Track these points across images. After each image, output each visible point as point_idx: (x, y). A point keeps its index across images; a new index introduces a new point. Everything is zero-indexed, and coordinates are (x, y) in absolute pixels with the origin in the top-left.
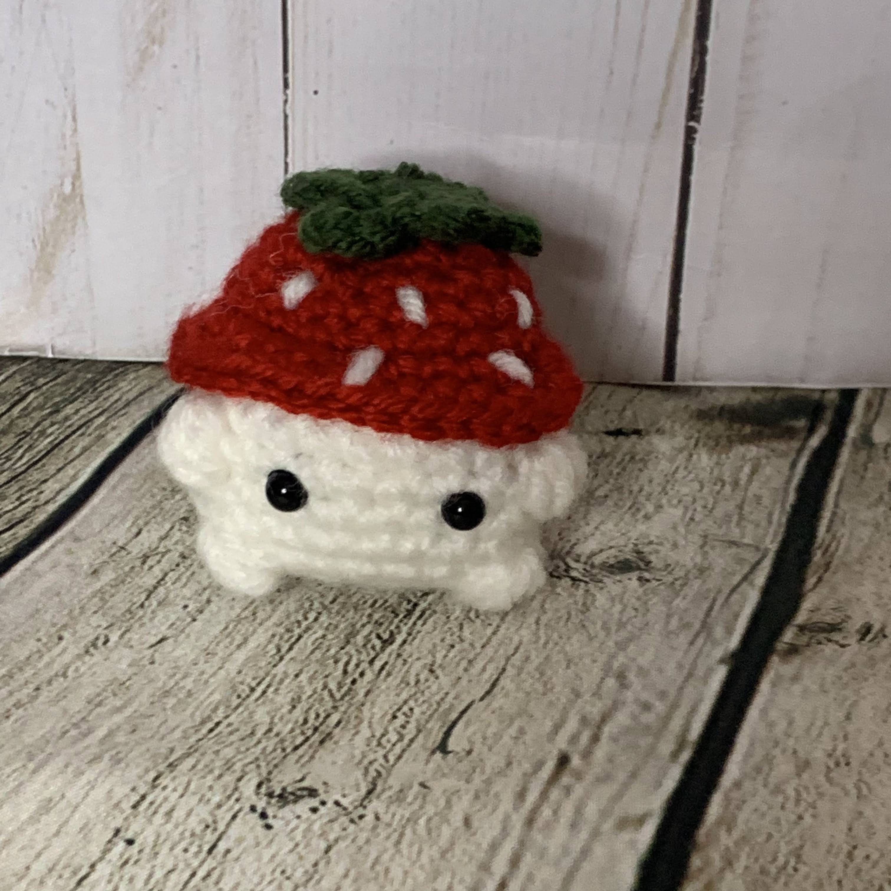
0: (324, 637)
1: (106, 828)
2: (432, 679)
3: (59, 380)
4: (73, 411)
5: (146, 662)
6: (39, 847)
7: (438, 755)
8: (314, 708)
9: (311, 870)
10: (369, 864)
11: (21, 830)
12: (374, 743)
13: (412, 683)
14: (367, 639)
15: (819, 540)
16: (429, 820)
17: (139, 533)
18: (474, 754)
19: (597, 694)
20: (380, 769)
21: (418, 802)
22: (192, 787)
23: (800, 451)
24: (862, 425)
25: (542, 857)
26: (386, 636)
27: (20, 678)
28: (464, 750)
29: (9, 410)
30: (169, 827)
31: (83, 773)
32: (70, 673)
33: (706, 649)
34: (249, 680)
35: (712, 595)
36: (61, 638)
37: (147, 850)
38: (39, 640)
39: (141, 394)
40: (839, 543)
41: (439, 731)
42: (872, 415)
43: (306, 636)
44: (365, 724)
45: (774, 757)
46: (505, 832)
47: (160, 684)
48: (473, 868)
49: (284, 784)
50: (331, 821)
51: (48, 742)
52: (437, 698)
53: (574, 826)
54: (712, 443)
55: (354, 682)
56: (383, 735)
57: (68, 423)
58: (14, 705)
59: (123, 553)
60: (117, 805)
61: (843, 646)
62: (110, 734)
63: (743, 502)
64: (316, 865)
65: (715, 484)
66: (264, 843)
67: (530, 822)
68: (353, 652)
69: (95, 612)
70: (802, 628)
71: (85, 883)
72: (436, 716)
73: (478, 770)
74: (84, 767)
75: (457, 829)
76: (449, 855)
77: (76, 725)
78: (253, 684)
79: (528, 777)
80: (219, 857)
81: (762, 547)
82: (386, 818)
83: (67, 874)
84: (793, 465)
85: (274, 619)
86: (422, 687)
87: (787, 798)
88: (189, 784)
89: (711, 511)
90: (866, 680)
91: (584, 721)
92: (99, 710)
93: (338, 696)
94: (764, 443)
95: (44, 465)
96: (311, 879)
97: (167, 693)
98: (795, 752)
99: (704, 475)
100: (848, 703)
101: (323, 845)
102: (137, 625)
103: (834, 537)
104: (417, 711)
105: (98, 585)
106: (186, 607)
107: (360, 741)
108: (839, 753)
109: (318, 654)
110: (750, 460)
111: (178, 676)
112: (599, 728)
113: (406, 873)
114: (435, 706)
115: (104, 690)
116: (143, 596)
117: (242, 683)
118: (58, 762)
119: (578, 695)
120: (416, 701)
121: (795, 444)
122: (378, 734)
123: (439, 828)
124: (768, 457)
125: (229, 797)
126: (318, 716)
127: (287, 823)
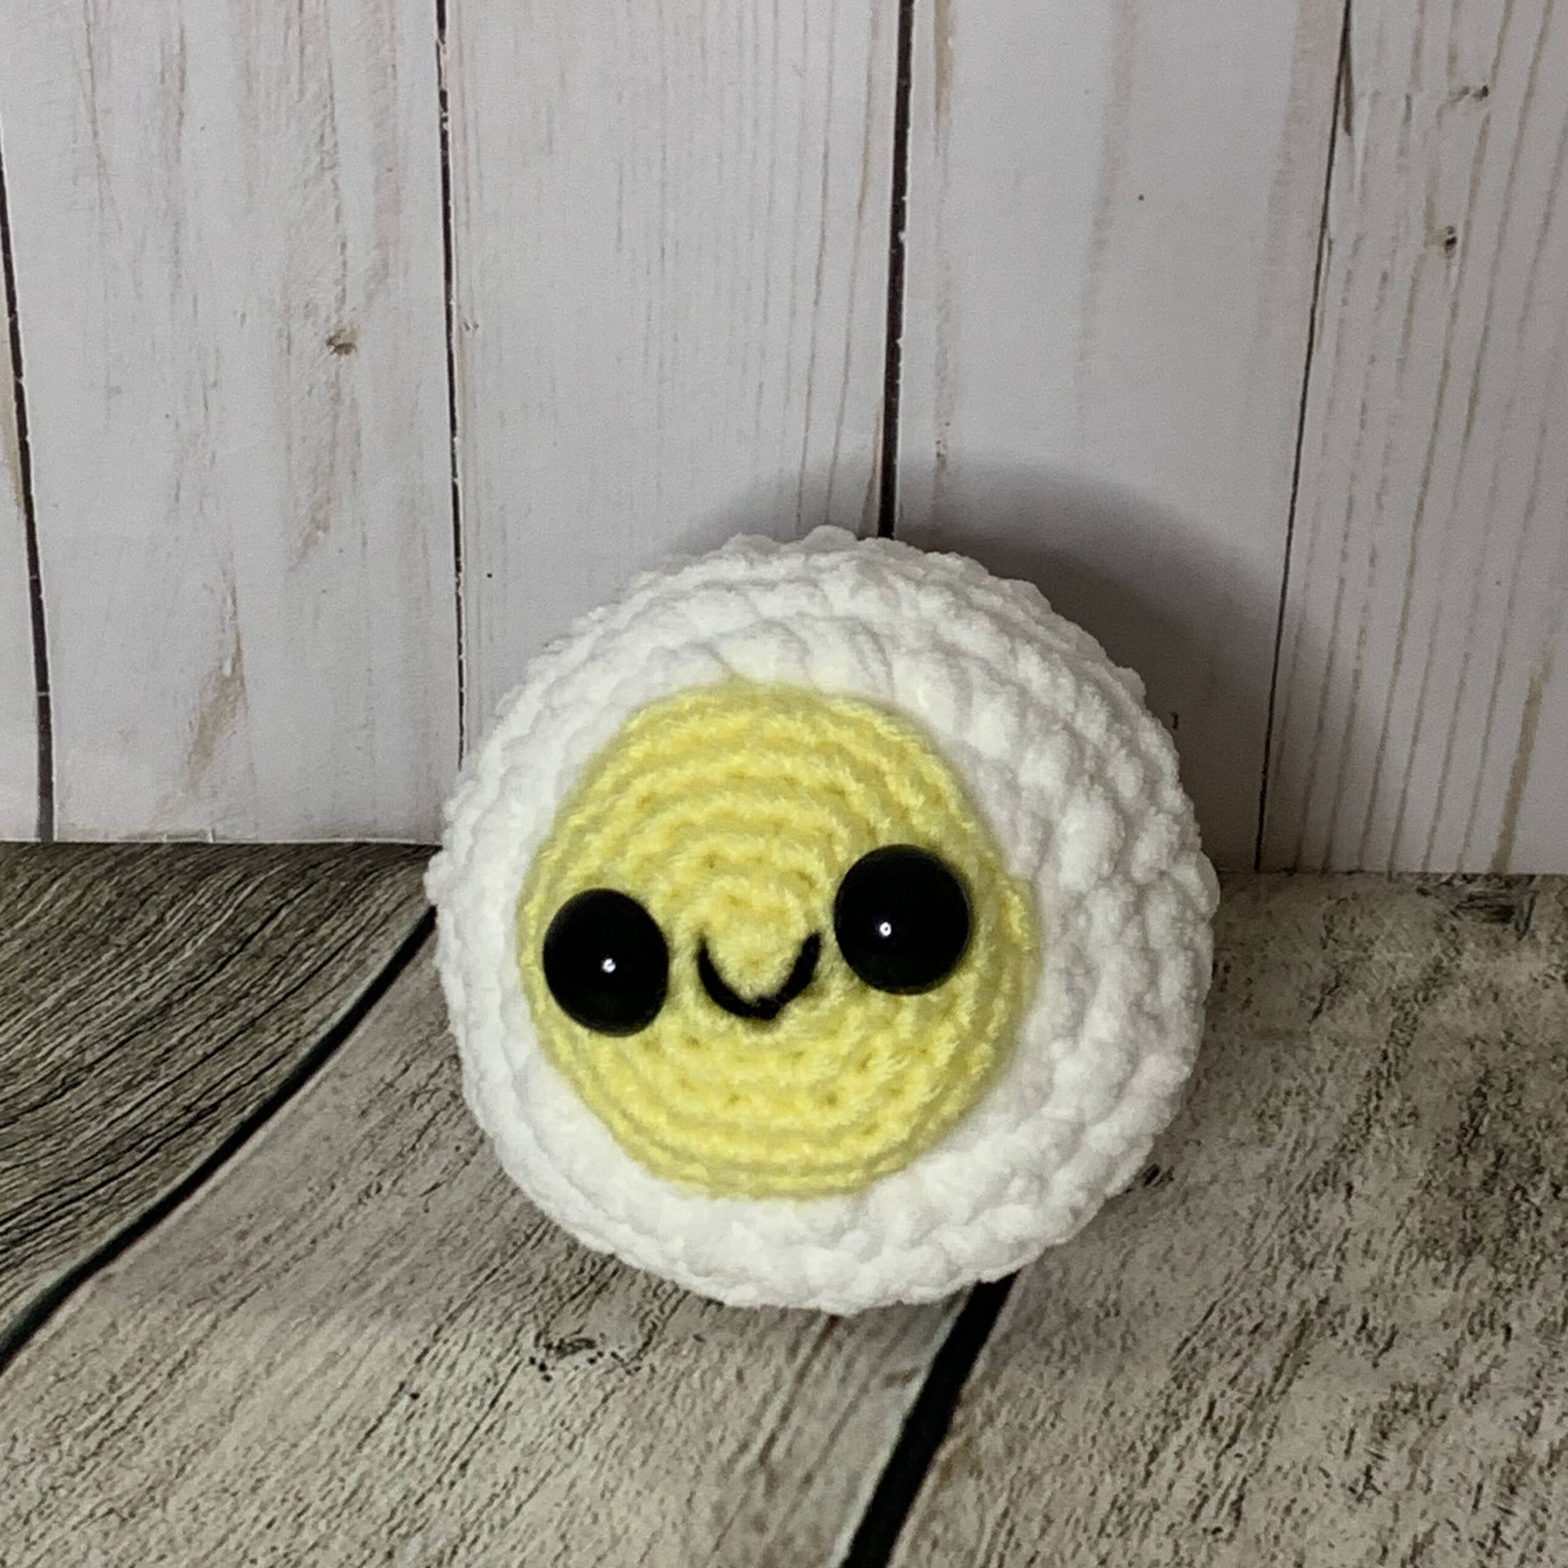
1: (390, 1381)
3: (311, 891)
4: (328, 931)
5: (421, 1210)
6: (328, 1398)
7: (713, 1308)
9: (588, 1420)
10: (644, 1414)
11: (309, 1381)
12: (650, 1294)
16: (704, 1373)
17: (406, 1070)
20: (656, 1321)
21: (693, 1355)
22: (473, 1339)
25: (810, 1412)
27: (297, 1229)
29: (261, 929)
30: (452, 1380)
31: (365, 1327)
32: (346, 1225)
34: (524, 1227)
36: (333, 1187)
37: (431, 1405)
38: (310, 1189)
39: (400, 905)
44: (641, 1276)
45: (1046, 1308)
46: (776, 1387)
47: (435, 1232)
48: (744, 1421)
49: (562, 1336)
50: (608, 1372)
51: (328, 1295)
53: (843, 1380)
56: (659, 1288)
57: (326, 946)
58: (293, 1258)
59: (391, 1090)
60: (402, 1357)
61: (1127, 1191)
62: (390, 1287)
64: (592, 1415)
66: (543, 1394)
67: (801, 1376)
69: (367, 1158)
71: (373, 1434)
73: (752, 1323)
74: (366, 1320)
75: (730, 1384)
76: (721, 1409)
77: (354, 1278)
78: (529, 1232)
79: (800, 1331)
80: (501, 1410)
82: (661, 1371)
83: (356, 1424)
87: (1053, 1351)
88: (469, 1336)
90: (1146, 1226)
92: (376, 1262)
95: (303, 994)
96: (589, 1427)
97: (442, 1241)
98: (1066, 1303)
100: (1125, 1251)
101: (600, 1395)
102: (409, 1171)
105: (367, 1127)
106: (458, 1148)
108: (1109, 1304)
111: (452, 1225)
113: (680, 1425)
115: (381, 1240)
116: (414, 1138)
117: (516, 1230)
118: (340, 1317)
122: (654, 1285)
123: (713, 1381)
125: (509, 1350)
127: (566, 1375)
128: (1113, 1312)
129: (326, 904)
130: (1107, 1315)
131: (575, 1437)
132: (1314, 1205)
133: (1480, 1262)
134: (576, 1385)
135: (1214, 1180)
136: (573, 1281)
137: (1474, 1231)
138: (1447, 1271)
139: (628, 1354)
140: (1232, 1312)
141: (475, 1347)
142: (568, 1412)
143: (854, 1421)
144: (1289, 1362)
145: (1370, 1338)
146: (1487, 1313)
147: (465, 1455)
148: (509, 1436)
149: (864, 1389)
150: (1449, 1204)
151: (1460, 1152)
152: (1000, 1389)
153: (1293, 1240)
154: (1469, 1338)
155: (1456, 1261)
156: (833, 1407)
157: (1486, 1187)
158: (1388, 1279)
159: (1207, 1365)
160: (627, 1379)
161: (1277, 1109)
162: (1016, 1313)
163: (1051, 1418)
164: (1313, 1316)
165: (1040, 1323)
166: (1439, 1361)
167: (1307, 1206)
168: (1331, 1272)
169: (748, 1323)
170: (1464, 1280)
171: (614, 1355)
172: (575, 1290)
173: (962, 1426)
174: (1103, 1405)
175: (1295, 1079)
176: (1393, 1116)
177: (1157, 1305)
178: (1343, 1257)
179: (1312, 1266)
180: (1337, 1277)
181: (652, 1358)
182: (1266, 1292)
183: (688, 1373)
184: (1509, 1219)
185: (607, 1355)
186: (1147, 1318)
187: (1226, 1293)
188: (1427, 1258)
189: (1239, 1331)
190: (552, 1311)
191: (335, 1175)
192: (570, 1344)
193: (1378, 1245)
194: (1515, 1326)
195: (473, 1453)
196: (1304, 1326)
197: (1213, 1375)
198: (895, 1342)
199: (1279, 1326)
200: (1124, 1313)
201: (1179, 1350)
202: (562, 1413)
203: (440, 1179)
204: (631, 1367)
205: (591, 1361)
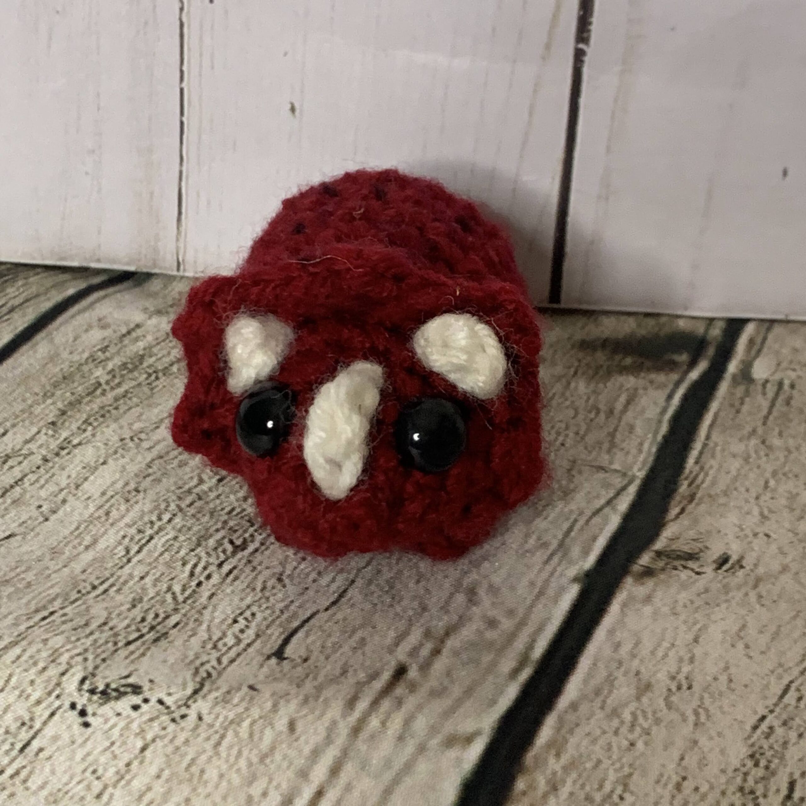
0: (175, 538)
2: (279, 586)
7: (274, 661)
8: (154, 609)
9: (123, 770)
10: (184, 764)
12: (210, 646)
13: (258, 589)
14: (219, 543)
15: (687, 471)
16: (253, 723)
18: (310, 662)
19: (445, 609)
20: (211, 670)
21: (244, 704)
22: (14, 680)
23: (677, 384)
24: (743, 362)
25: (363, 768)
26: (238, 542)
28: (300, 657)
33: (559, 569)
34: (93, 579)
35: (573, 517)
40: (707, 475)
41: (278, 637)
42: (753, 352)
43: (156, 538)
44: (204, 626)
45: (616, 678)
46: (329, 740)
48: (290, 774)
49: (108, 680)
50: (151, 720)
52: (282, 605)
53: (401, 738)
54: (591, 372)
55: (199, 584)
56: (220, 639)
61: (698, 573)
63: (616, 430)
64: (128, 765)
65: (590, 412)
66: (80, 741)
67: (356, 730)
68: (203, 554)
70: (659, 554)
72: (277, 622)
73: (311, 676)
75: (280, 734)
76: (268, 761)
78: (96, 583)
79: (360, 686)
80: (31, 756)
81: (630, 473)
82: (207, 719)
84: (670, 397)
85: (127, 520)
86: (267, 594)
88: (10, 676)
89: (583, 438)
90: (718, 605)
91: (427, 634)
93: (181, 598)
94: (643, 374)
96: (122, 778)
98: (638, 673)
99: (580, 403)
100: (697, 626)
101: (139, 744)
103: (702, 468)
104: (259, 616)
106: (39, 507)
107: (195, 642)
109: (167, 556)
110: (628, 389)
111: (20, 569)
112: (442, 641)
113: (221, 776)
114: (278, 613)
117: (84, 581)
119: (424, 609)
120: (260, 606)
121: (675, 377)
122: (215, 638)
123: (261, 731)
124: (645, 389)
125: (50, 693)
126: (157, 616)
127: (106, 721)
128: (685, 687)
130: (679, 688)
131: (105, 787)
134: (116, 732)
135: (784, 568)
136: (133, 627)
139: (176, 702)
141: (14, 688)
142: (102, 760)
143: (408, 781)
148: (34, 783)
149: (422, 749)
152: (566, 757)
156: (388, 763)
159: (785, 745)
160: (172, 727)
162: (585, 682)
163: (619, 790)
165: (610, 692)
169: (307, 676)
171: (161, 702)
172: (131, 637)
173: (524, 793)
174: (675, 779)
177: (730, 680)
181: (201, 705)
183: (237, 721)
185: (153, 700)
186: (721, 694)
187: (802, 674)
190: (104, 656)
192: (116, 690)
197: (792, 754)
198: (459, 703)
200: (696, 687)
201: (755, 728)
202: (96, 761)
203: (17, 531)
204: (176, 715)
205: (136, 708)
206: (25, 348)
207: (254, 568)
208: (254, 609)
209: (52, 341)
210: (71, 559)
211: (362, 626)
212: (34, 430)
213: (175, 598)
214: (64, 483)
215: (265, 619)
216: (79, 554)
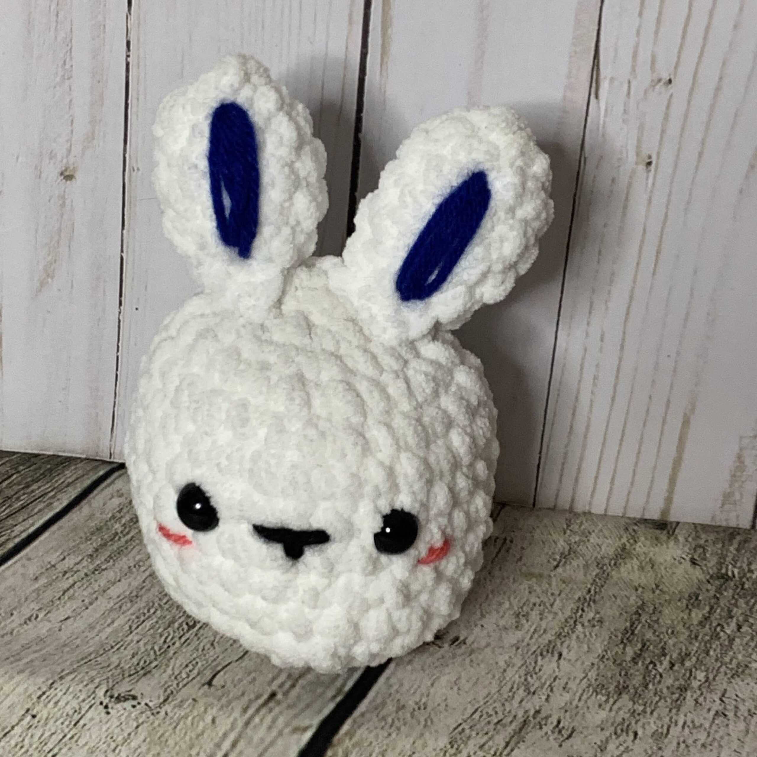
128: (422, 707)
129: (38, 475)
130: (419, 708)
131: (117, 746)
132: (540, 662)
133: (625, 697)
134: (123, 718)
135: (488, 645)
136: (133, 668)
137: (624, 682)
138: (607, 701)
139: (154, 705)
140: (487, 713)
141: (71, 693)
143: (271, 750)
144: (514, 739)
145: (560, 732)
146: (626, 725)
147: (56, 750)
148: (81, 742)
149: (280, 733)
150: (613, 667)
151: (622, 642)
152: (354, 740)
153: (526, 680)
154: (614, 737)
155: (613, 697)
156: (262, 741)
157: (634, 661)
158: (575, 703)
159: (469, 738)
160: (152, 717)
161: (528, 613)
162: (370, 703)
164: (531, 719)
165: (383, 708)
166: (596, 746)
167: (536, 662)
168: (544, 698)
169: (223, 695)
170: (615, 707)
171: (146, 704)
172: (132, 673)
175: (539, 598)
176: (589, 621)
177: (447, 706)
178: (552, 690)
179: (534, 693)
180: (547, 700)
181: (167, 707)
182: (507, 704)
183: (186, 717)
184: (644, 678)
185: (143, 704)
186: (441, 712)
187: (485, 703)
188: (597, 694)
189: (489, 723)
190: (117, 681)
191: (15, 609)
192: (124, 697)
193: (572, 685)
194: (640, 733)
195: (60, 749)
196: (525, 723)
197: (471, 743)
198: (303, 710)
199: (511, 722)
200: (429, 709)
202: (113, 732)
203: (70, 615)
204: (155, 712)
205: (134, 706)
206: (75, 510)
207: (199, 638)
208: (198, 660)
209: (90, 506)
210: (100, 631)
211: (255, 671)
212: (80, 558)
213: (155, 652)
214: (96, 589)
215: (203, 665)
216: (104, 628)
